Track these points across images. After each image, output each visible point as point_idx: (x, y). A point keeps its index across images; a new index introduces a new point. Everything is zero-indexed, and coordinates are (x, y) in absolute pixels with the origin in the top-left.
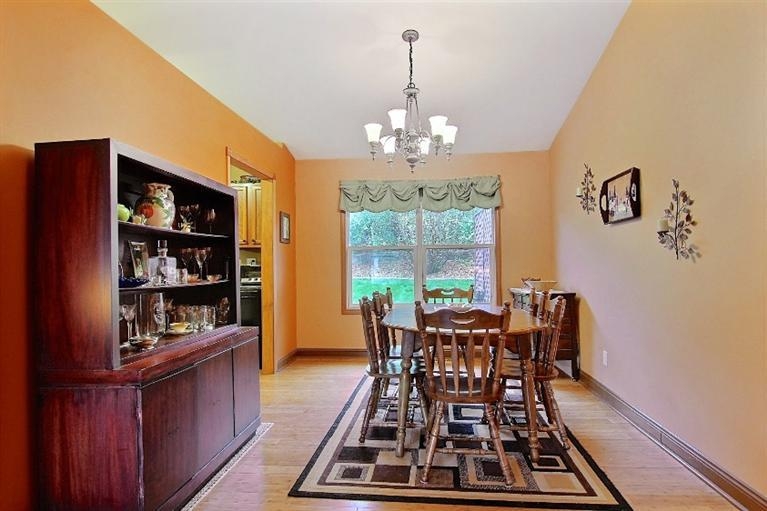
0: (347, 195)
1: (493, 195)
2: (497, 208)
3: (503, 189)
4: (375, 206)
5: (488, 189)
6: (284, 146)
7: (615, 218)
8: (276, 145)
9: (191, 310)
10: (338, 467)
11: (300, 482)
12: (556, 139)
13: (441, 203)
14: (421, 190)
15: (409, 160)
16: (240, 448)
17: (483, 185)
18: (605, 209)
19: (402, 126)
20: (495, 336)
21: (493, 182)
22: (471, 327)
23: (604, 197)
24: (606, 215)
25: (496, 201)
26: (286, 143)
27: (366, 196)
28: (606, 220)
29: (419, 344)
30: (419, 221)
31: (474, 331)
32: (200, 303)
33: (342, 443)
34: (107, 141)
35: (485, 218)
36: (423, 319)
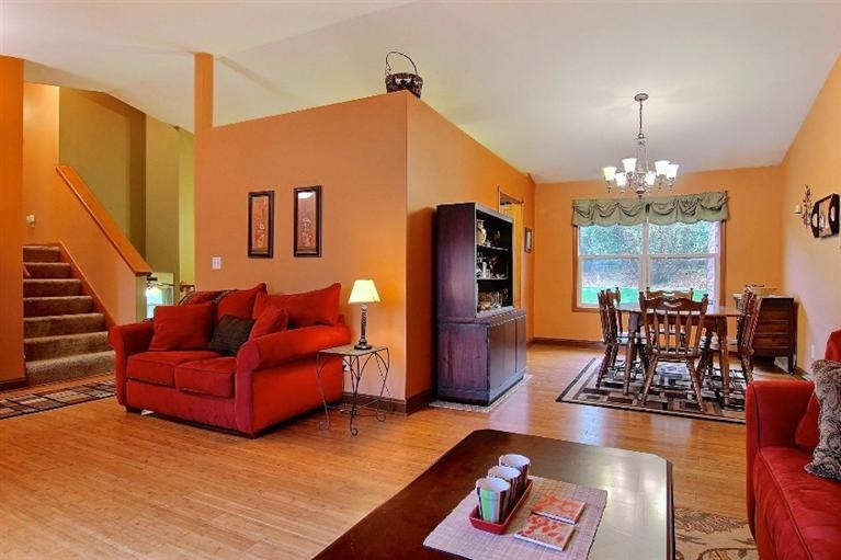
0: (580, 212)
1: (720, 209)
2: (724, 221)
3: (730, 203)
4: (605, 221)
5: (714, 203)
6: (529, 175)
7: (824, 233)
8: (522, 175)
9: (490, 295)
10: (582, 395)
11: (563, 394)
12: (787, 154)
13: (668, 217)
14: (648, 207)
15: (639, 192)
16: (516, 383)
17: (709, 201)
18: (815, 225)
19: (633, 170)
20: (696, 317)
21: (720, 196)
22: (678, 309)
23: (816, 215)
24: (816, 231)
25: (722, 214)
26: (530, 172)
27: (596, 213)
28: (816, 235)
29: (641, 323)
30: (645, 233)
31: (681, 313)
32: (494, 291)
33: (585, 385)
34: (473, 204)
35: (711, 229)
36: (645, 304)
